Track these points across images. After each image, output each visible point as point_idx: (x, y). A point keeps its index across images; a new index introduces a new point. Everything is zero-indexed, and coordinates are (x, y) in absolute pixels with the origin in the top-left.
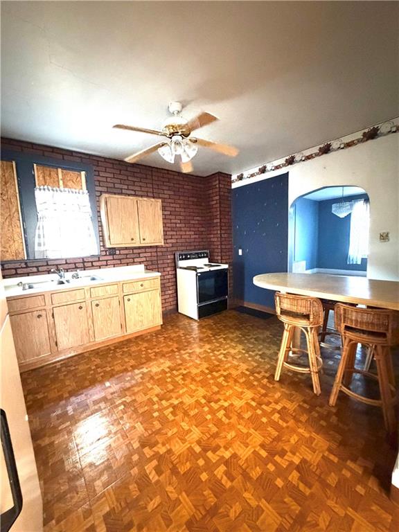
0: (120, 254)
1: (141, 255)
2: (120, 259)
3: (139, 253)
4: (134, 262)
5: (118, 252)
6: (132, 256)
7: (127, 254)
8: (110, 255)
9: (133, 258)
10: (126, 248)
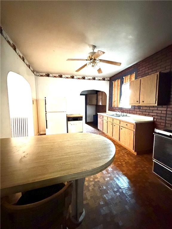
0: (143, 109)
1: (154, 111)
2: (142, 112)
3: (153, 110)
4: (149, 115)
5: (142, 108)
6: (149, 111)
7: (146, 110)
8: (138, 109)
9: (149, 112)
10: (146, 106)
